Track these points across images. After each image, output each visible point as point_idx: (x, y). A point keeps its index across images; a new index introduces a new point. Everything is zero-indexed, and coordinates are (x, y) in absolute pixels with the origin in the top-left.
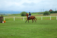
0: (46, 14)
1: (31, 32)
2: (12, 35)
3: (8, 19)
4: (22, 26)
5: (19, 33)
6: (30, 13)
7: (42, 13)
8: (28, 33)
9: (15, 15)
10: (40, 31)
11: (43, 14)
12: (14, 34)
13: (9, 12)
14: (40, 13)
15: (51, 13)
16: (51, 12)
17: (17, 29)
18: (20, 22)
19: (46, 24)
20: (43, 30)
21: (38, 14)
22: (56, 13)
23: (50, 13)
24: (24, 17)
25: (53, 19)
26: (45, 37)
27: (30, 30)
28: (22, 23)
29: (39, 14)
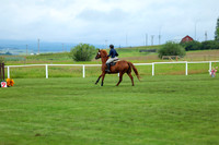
0: (168, 51)
1: (113, 123)
2: (38, 135)
3: (25, 71)
4: (76, 100)
5: (65, 126)
6: (112, 47)
7: (154, 51)
8: (101, 125)
9: (49, 57)
10: (147, 119)
11: (156, 55)
12: (45, 129)
13: (27, 47)
14: (146, 51)
15: (187, 49)
16: (190, 45)
17: (59, 109)
18: (69, 83)
19: (168, 92)
20: (157, 113)
21: (138, 54)
22: (207, 48)
23: (182, 49)
24: (84, 66)
25: (197, 73)
26: (164, 140)
27: (109, 114)
28: (77, 89)
29: (142, 55)
